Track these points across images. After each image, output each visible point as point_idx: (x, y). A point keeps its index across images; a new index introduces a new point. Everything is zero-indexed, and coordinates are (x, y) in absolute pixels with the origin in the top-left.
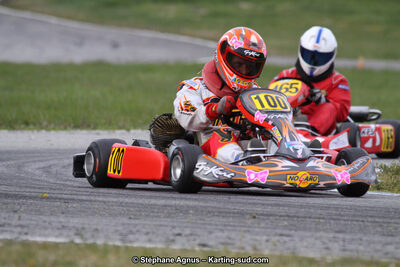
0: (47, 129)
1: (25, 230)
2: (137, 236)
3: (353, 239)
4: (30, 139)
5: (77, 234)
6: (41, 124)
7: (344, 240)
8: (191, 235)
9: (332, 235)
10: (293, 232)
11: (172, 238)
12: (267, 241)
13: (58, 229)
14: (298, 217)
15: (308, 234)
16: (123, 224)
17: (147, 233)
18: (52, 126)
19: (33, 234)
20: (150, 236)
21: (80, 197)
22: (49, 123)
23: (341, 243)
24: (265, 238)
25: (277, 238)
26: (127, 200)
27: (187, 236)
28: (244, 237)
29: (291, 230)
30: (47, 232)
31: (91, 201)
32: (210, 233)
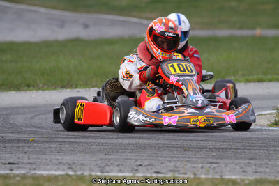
0: (42, 89)
1: (34, 167)
2: (111, 168)
3: (262, 164)
4: (31, 97)
5: (69, 168)
6: (38, 86)
7: (255, 165)
8: (149, 165)
9: (246, 161)
10: (219, 161)
11: (136, 168)
12: (202, 167)
13: (56, 164)
14: (222, 149)
15: (231, 161)
16: (101, 159)
17: (118, 165)
18: (46, 87)
19: (40, 169)
20: (121, 167)
21: (69, 140)
22: (44, 85)
23: (253, 167)
24: (200, 165)
25: (209, 165)
26: (102, 141)
27: (146, 166)
28: (186, 165)
29: (217, 159)
30: (48, 167)
31: (77, 142)
32: (162, 163)
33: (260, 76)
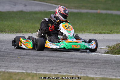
2: (40, 70)
3: (103, 71)
5: (22, 69)
9: (97, 69)
11: (50, 70)
13: (17, 67)
14: (86, 63)
17: (43, 69)
23: (100, 72)
25: (81, 70)
27: (55, 70)
28: (71, 70)
33: (100, 31)
